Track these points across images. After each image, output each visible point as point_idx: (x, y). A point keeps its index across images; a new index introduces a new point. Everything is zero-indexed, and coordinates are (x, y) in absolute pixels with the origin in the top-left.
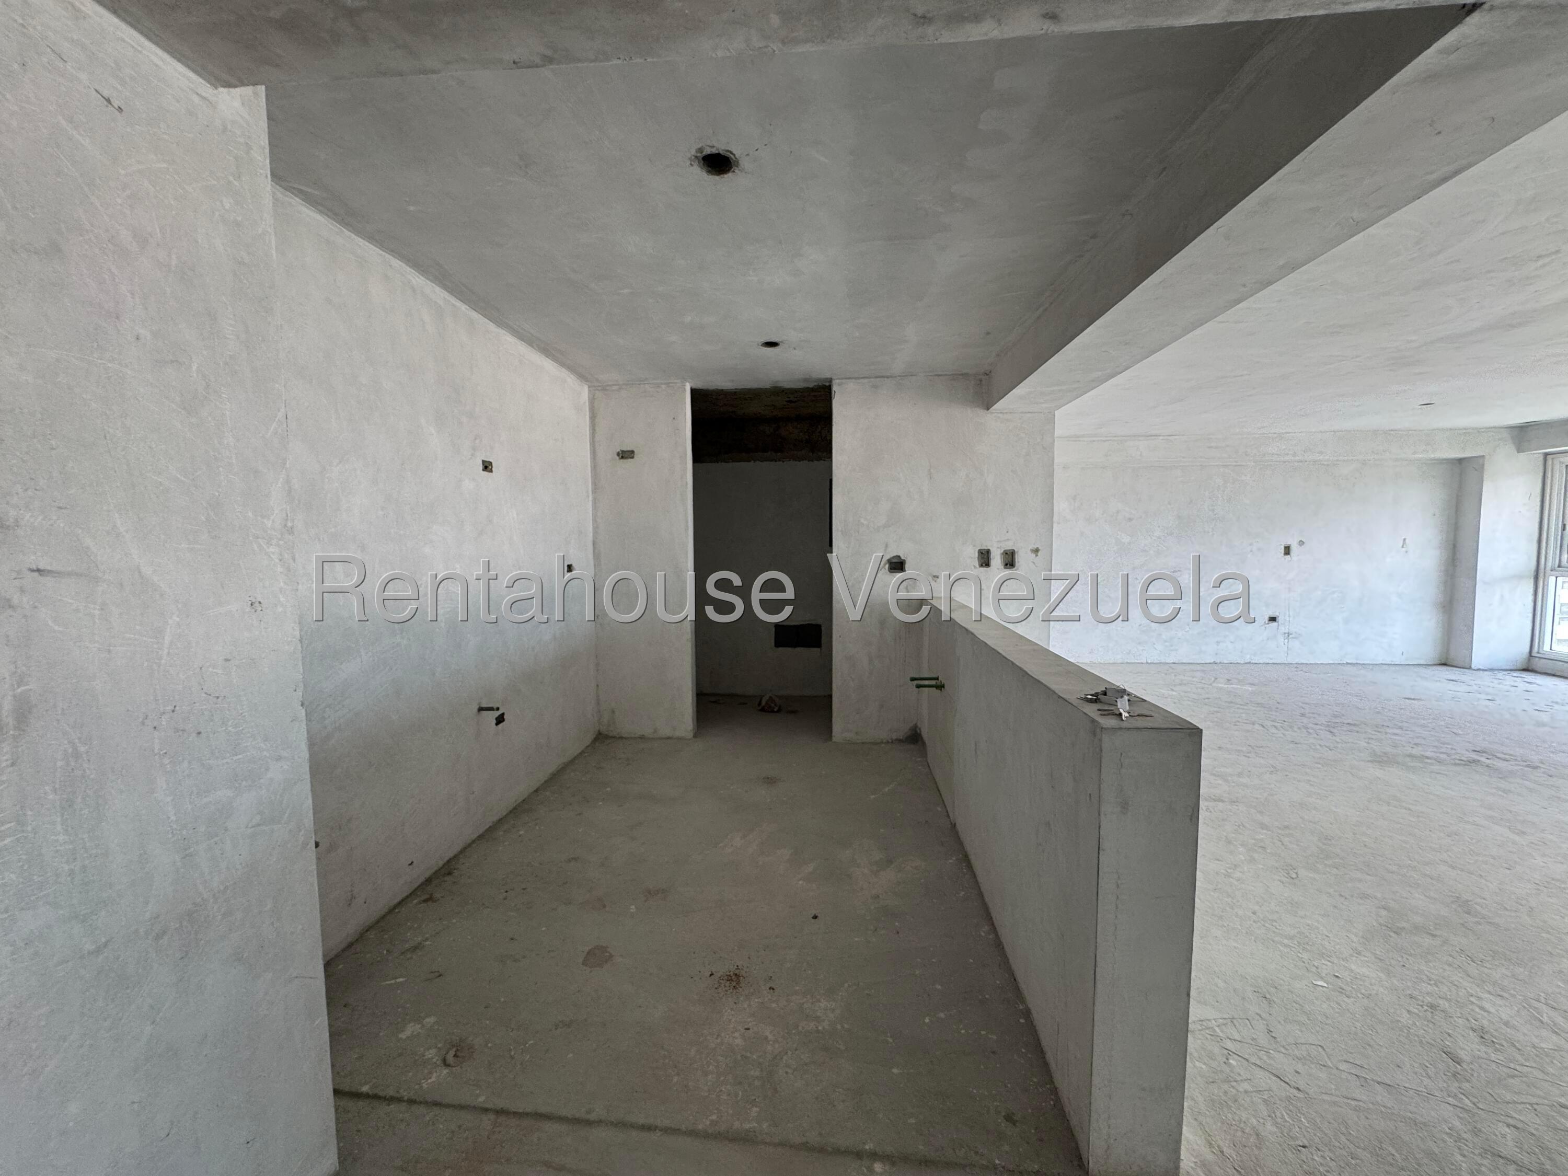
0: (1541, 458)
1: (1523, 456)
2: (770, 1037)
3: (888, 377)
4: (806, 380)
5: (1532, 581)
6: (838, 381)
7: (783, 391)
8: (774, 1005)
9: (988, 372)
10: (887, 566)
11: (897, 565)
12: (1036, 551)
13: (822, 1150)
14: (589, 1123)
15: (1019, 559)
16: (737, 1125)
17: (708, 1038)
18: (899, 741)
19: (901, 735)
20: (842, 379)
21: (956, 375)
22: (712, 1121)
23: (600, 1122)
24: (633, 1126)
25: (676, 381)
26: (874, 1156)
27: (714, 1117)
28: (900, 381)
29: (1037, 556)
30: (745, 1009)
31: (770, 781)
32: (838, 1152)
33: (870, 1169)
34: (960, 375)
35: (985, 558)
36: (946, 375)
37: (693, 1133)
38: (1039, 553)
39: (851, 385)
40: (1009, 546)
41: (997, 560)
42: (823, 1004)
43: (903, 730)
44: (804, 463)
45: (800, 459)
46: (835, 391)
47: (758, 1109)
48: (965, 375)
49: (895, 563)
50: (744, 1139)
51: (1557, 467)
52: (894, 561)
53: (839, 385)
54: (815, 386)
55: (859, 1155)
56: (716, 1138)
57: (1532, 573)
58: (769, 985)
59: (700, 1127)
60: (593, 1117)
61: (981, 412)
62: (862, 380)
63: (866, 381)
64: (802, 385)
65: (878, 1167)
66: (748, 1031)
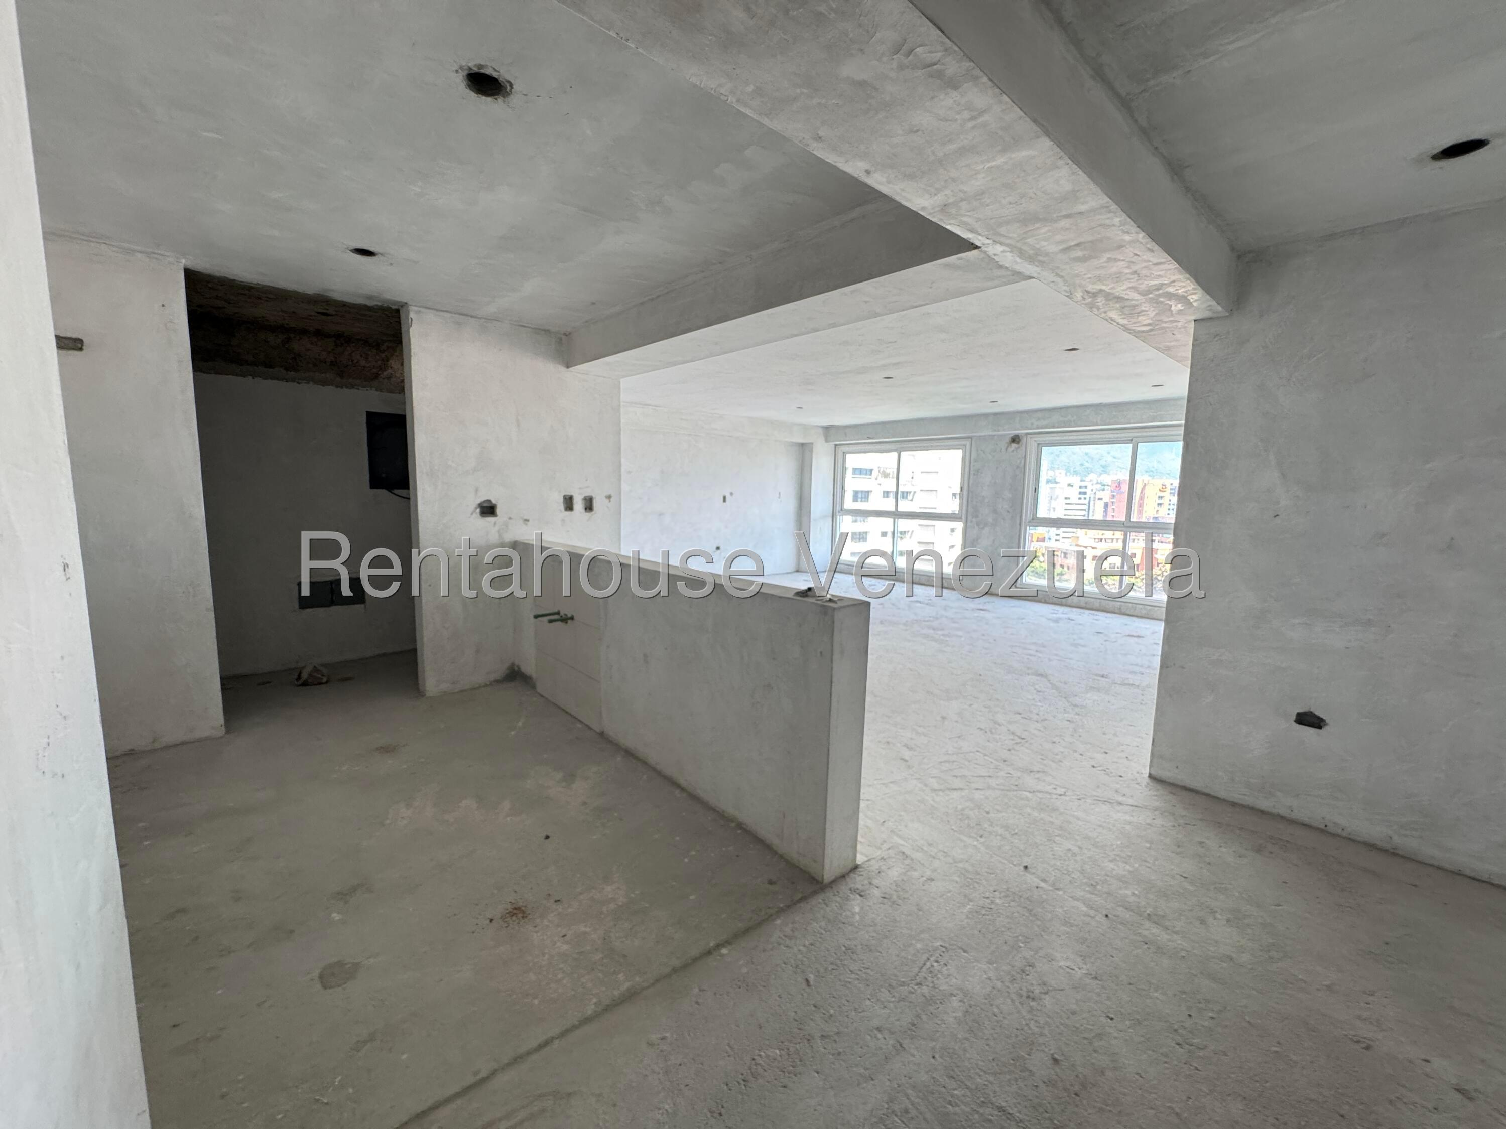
0: (834, 446)
1: (826, 444)
2: (588, 930)
3: (472, 316)
4: (370, 297)
5: (831, 519)
6: (416, 308)
7: (327, 301)
8: (570, 910)
9: (567, 333)
10: (478, 510)
11: (488, 510)
12: (609, 497)
13: (685, 967)
14: (484, 1080)
15: (596, 504)
16: (616, 993)
17: (536, 960)
18: (497, 682)
19: (498, 675)
20: (420, 307)
21: (540, 329)
22: (595, 1004)
23: (494, 1073)
24: (529, 1053)
25: (166, 253)
26: (718, 946)
27: (595, 1000)
28: (485, 324)
29: (610, 501)
30: (547, 926)
31: (387, 750)
32: (695, 960)
33: (722, 956)
34: (542, 330)
35: (569, 503)
36: (529, 327)
37: (586, 1020)
38: (612, 499)
39: (430, 316)
40: (588, 493)
41: (579, 505)
42: (609, 888)
43: (500, 670)
44: (329, 390)
45: (324, 383)
46: (411, 318)
47: (622, 974)
48: (547, 331)
49: (487, 507)
50: (630, 996)
51: (840, 451)
52: (485, 505)
53: (418, 312)
54: (377, 305)
55: (709, 953)
56: (607, 1010)
57: (831, 515)
58: (552, 901)
59: (590, 1012)
60: (484, 1074)
61: (562, 369)
62: (442, 313)
63: (448, 315)
64: (360, 301)
65: (724, 951)
66: (565, 937)
